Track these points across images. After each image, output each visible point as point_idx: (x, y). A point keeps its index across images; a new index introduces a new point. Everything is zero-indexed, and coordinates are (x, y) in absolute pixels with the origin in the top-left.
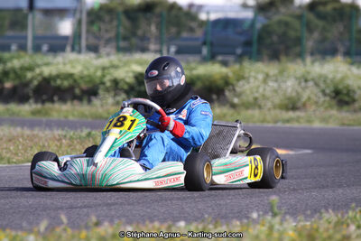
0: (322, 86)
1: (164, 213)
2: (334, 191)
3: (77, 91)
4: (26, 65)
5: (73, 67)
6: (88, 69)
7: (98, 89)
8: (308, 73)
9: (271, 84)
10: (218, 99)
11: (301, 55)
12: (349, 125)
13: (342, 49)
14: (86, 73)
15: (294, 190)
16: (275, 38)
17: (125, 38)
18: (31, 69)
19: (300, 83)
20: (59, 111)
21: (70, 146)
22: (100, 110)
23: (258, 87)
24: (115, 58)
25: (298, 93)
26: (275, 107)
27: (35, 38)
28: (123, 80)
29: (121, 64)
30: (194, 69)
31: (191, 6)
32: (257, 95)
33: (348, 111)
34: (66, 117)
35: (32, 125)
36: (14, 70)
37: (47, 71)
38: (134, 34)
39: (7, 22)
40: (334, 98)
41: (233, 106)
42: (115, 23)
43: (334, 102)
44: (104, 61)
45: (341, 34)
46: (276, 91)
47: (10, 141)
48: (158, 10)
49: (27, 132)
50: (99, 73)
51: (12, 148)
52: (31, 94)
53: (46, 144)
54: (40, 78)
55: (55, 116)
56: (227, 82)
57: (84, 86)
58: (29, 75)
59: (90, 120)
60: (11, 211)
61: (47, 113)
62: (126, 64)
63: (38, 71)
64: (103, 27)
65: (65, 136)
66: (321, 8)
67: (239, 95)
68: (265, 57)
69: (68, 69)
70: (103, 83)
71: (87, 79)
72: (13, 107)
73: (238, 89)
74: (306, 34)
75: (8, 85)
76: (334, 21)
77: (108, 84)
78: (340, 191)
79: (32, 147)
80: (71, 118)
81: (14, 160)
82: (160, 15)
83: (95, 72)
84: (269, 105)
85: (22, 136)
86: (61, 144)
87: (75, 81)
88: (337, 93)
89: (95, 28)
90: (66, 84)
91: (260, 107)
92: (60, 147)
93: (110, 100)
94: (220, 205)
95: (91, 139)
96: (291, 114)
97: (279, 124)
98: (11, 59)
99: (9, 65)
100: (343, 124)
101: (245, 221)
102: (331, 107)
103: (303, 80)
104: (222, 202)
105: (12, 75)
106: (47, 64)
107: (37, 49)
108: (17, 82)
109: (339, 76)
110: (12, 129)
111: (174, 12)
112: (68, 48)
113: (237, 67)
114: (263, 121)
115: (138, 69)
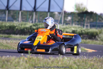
56: (97, 34)
73: (100, 36)
115: (73, 29)
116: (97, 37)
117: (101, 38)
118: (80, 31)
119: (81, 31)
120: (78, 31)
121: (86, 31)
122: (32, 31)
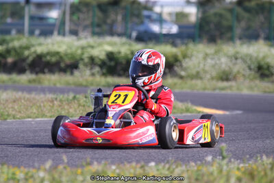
0: (249, 62)
1: (136, 156)
2: (263, 141)
3: (62, 65)
4: (24, 45)
5: (60, 47)
6: (71, 48)
7: (78, 64)
8: (237, 53)
9: (209, 61)
10: (169, 71)
11: (231, 39)
12: (269, 92)
13: (263, 35)
14: (69, 51)
15: (233, 140)
16: (212, 26)
17: (99, 26)
18: (28, 48)
19: (231, 61)
20: (49, 80)
21: (60, 106)
22: (81, 80)
23: (199, 63)
24: (91, 40)
25: (230, 68)
26: (212, 78)
27: (31, 25)
28: (98, 57)
29: (96, 45)
31: (148, 1)
32: (198, 70)
33: (268, 82)
34: (55, 85)
35: (30, 90)
36: (14, 49)
37: (39, 50)
38: (105, 22)
39: (8, 12)
40: (258, 72)
41: (181, 77)
42: (91, 14)
43: (257, 75)
44: (83, 42)
45: (263, 23)
46: (213, 66)
47: (14, 101)
48: (123, 4)
49: (27, 96)
50: (79, 52)
51: (16, 107)
52: (27, 68)
53: (42, 105)
54: (34, 56)
55: (46, 84)
56: (176, 59)
57: (68, 61)
58: (26, 53)
59: (73, 86)
60: (20, 154)
61: (40, 82)
62: (100, 45)
63: (33, 50)
64: (81, 16)
65: (56, 99)
66: (247, 4)
67: (185, 69)
68: (205, 41)
69: (55, 48)
70: (82, 59)
71: (70, 56)
72: (15, 77)
73: (184, 65)
74: (236, 24)
75: (10, 60)
76: (257, 13)
77: (86, 60)
78: (268, 141)
79: (31, 107)
80: (58, 85)
81: (18, 117)
82: (125, 8)
83: (76, 51)
84: (208, 76)
85: (24, 99)
86: (53, 105)
87: (61, 57)
88: (260, 68)
89: (75, 17)
90: (54, 59)
91: (201, 78)
92: (53, 107)
93: (88, 72)
95: (76, 101)
96: (225, 84)
97: (217, 91)
98: (12, 40)
99: (11, 45)
100: (265, 92)
101: (199, 163)
102: (255, 78)
103: (233, 58)
105: (13, 53)
106: (40, 44)
107: (32, 33)
108: (16, 58)
109: (261, 55)
110: (14, 93)
111: (135, 6)
112: (56, 33)
113: (183, 48)
114: (205, 89)
115: (109, 48)
116: (176, 68)
117: (189, 71)
118: (128, 52)
119: (132, 52)
120: (123, 54)
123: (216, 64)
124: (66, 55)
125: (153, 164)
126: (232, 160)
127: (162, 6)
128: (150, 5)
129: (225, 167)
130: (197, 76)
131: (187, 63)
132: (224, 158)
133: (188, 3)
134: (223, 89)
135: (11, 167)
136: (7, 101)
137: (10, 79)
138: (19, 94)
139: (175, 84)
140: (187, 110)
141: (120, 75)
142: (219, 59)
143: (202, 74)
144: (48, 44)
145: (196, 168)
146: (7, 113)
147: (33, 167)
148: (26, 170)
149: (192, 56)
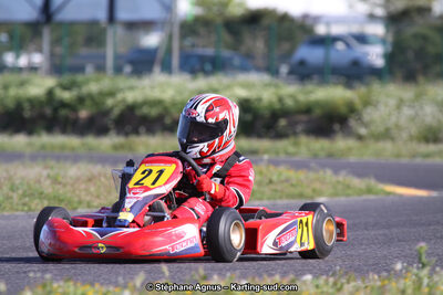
3: (168, 121)
4: (106, 90)
5: (164, 91)
6: (181, 93)
9: (406, 110)
10: (341, 129)
14: (178, 98)
15: (442, 237)
18: (112, 94)
20: (147, 145)
25: (439, 121)
26: (411, 138)
27: (117, 57)
29: (221, 87)
30: (311, 92)
31: (306, 16)
32: (388, 125)
36: (90, 96)
37: (131, 97)
39: (80, 38)
41: (360, 138)
42: (213, 38)
44: (200, 84)
46: (412, 119)
47: (90, 180)
48: (265, 22)
51: (92, 189)
52: (112, 126)
54: (122, 106)
56: (352, 109)
57: (176, 115)
58: (110, 102)
61: (131, 149)
62: (228, 87)
63: (120, 96)
69: (156, 94)
71: (180, 106)
72: (91, 140)
73: (366, 117)
75: (83, 114)
81: (96, 205)
82: (269, 28)
84: (405, 135)
85: (105, 176)
87: (166, 109)
90: (154, 112)
91: (393, 139)
94: (352, 256)
96: (432, 148)
97: (418, 160)
98: (87, 82)
99: (85, 90)
101: (385, 274)
104: (353, 252)
105: (88, 102)
106: (131, 88)
107: (118, 70)
108: (94, 110)
110: (90, 166)
112: (157, 69)
113: (362, 90)
114: (398, 156)
115: (243, 93)
116: (352, 123)
117: (373, 128)
118: (275, 99)
119: (280, 100)
120: (265, 103)
121: (302, 98)
122: (55, 110)
123: (417, 114)
124: (174, 104)
125: (308, 277)
126: (438, 269)
127: (328, 24)
128: (309, 22)
129: (426, 281)
130: (386, 135)
131: (370, 114)
132: (424, 266)
133: (372, 17)
134: (427, 156)
135: (79, 285)
136: (78, 179)
137: (83, 145)
138: (97, 169)
139: (350, 149)
140: (369, 191)
141: (260, 136)
142: (422, 108)
143: (394, 132)
144: (144, 88)
145: (379, 283)
146: (76, 199)
147: (116, 285)
148: (104, 289)
149: (378, 102)
